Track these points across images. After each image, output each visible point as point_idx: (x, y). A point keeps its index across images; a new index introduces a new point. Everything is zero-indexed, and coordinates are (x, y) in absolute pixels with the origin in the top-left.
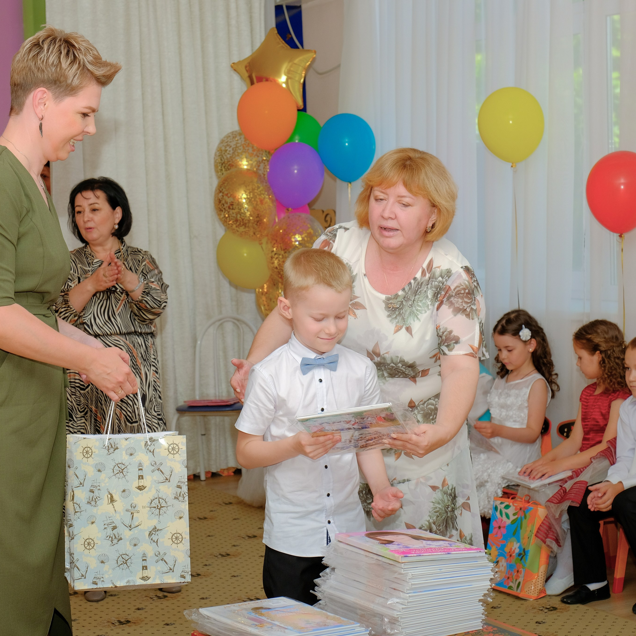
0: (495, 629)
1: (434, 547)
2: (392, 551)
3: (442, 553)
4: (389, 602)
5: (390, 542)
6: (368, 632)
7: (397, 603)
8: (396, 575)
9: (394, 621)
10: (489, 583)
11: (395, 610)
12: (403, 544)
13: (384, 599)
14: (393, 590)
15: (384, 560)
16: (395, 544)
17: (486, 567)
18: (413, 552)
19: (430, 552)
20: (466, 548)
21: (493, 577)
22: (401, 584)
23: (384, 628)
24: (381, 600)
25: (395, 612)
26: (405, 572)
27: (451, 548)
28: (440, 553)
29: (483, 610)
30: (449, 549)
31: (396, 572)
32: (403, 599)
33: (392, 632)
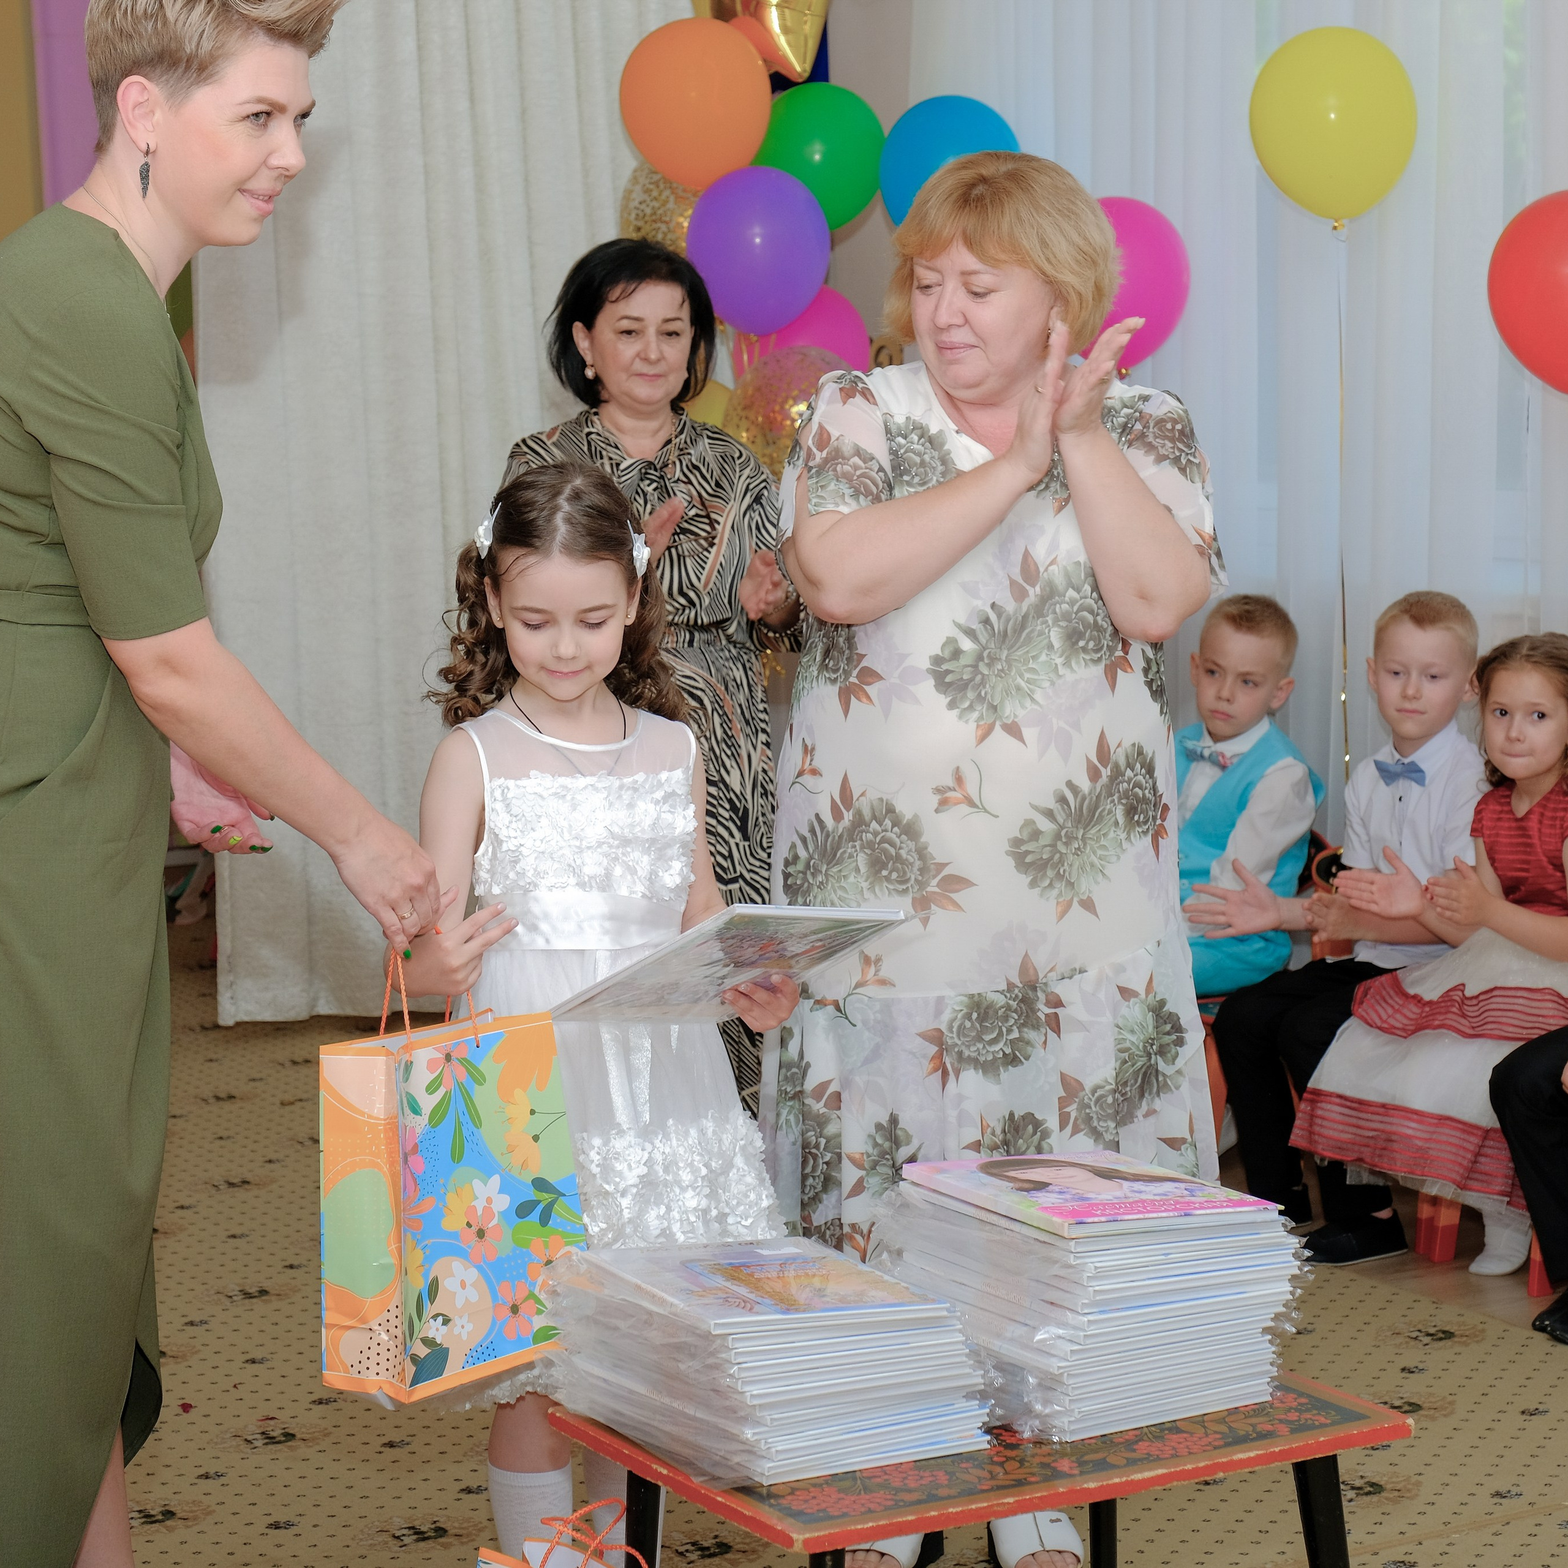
0: (1303, 1400)
1: (1151, 1197)
2: (1045, 1209)
3: (1171, 1214)
4: (1039, 1337)
5: (1041, 1186)
6: (988, 1410)
7: (1060, 1337)
8: (1056, 1270)
9: (1050, 1384)
10: (1288, 1287)
11: (1054, 1356)
12: (1074, 1192)
13: (1025, 1328)
14: (1049, 1306)
15: (1025, 1230)
16: (1052, 1192)
17: (1279, 1246)
18: (1099, 1212)
19: (1140, 1212)
20: (1230, 1200)
21: (1298, 1272)
22: (1067, 1292)
23: (1026, 1400)
24: (1020, 1331)
25: (1054, 1360)
26: (1078, 1262)
27: (1193, 1199)
28: (1164, 1214)
29: (1274, 1353)
30: (1188, 1203)
31: (1056, 1262)
32: (1075, 1328)
33: (1047, 1411)
